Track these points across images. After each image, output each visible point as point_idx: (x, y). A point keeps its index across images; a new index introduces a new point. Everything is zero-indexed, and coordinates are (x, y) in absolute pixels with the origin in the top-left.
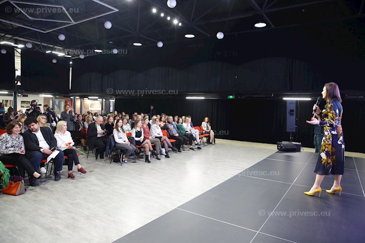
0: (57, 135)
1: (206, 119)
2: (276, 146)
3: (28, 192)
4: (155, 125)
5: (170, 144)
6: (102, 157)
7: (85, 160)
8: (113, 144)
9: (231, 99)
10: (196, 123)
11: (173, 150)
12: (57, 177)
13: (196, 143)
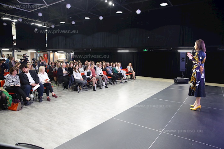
0: (39, 75)
1: (130, 64)
2: (173, 80)
3: (23, 109)
4: (99, 68)
5: (108, 79)
6: (67, 88)
7: (56, 89)
8: (73, 80)
9: (145, 52)
10: (124, 67)
11: (110, 83)
12: (40, 100)
13: (124, 79)
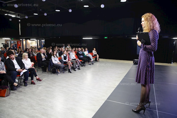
0: (24, 61)
1: (95, 49)
4: (72, 53)
5: (80, 62)
6: (45, 71)
13: (92, 61)
